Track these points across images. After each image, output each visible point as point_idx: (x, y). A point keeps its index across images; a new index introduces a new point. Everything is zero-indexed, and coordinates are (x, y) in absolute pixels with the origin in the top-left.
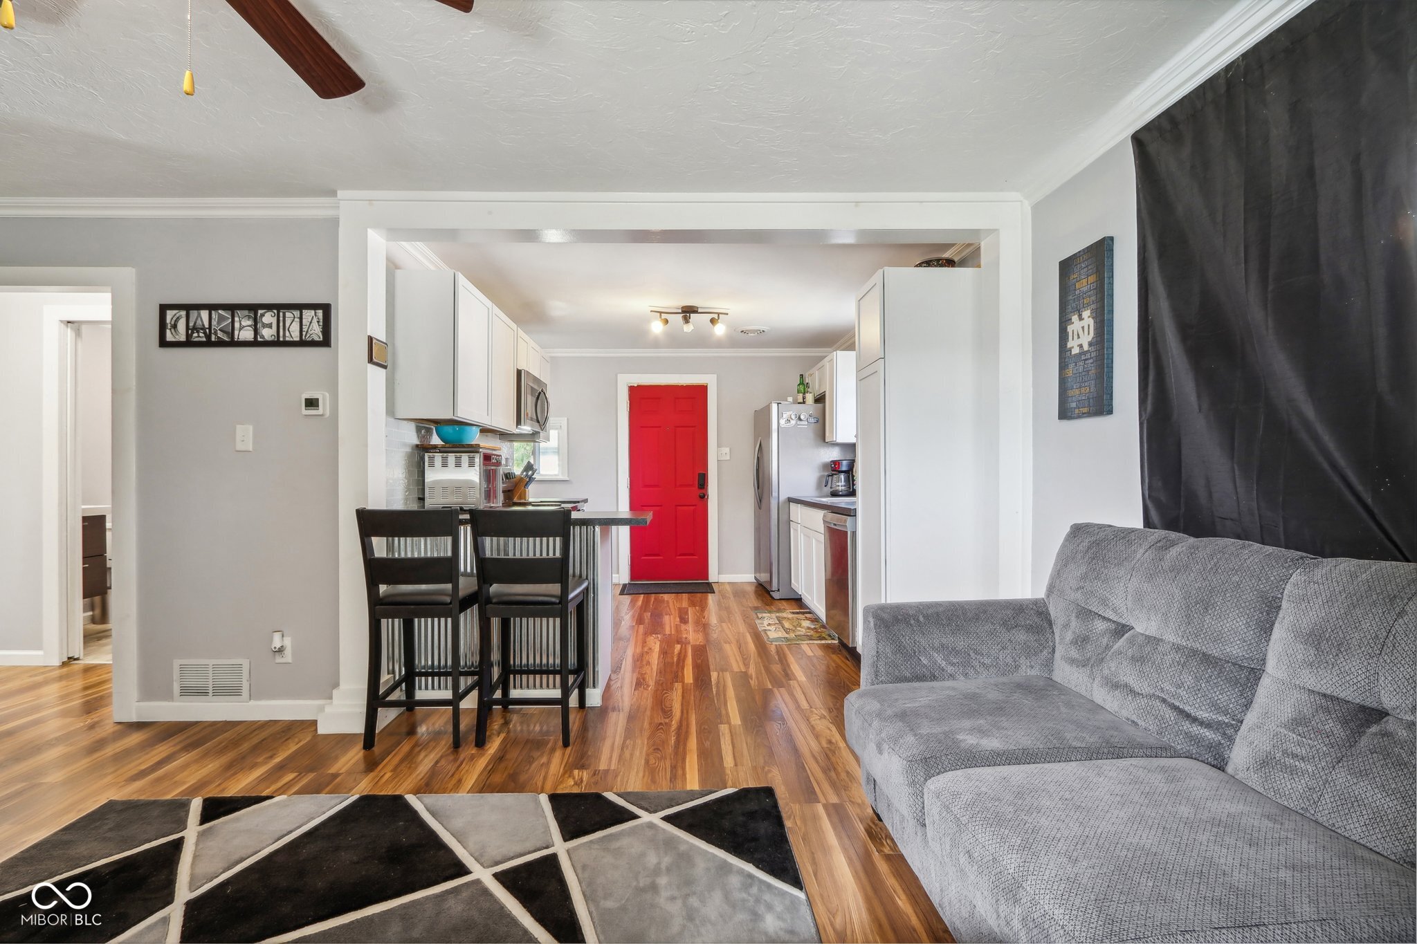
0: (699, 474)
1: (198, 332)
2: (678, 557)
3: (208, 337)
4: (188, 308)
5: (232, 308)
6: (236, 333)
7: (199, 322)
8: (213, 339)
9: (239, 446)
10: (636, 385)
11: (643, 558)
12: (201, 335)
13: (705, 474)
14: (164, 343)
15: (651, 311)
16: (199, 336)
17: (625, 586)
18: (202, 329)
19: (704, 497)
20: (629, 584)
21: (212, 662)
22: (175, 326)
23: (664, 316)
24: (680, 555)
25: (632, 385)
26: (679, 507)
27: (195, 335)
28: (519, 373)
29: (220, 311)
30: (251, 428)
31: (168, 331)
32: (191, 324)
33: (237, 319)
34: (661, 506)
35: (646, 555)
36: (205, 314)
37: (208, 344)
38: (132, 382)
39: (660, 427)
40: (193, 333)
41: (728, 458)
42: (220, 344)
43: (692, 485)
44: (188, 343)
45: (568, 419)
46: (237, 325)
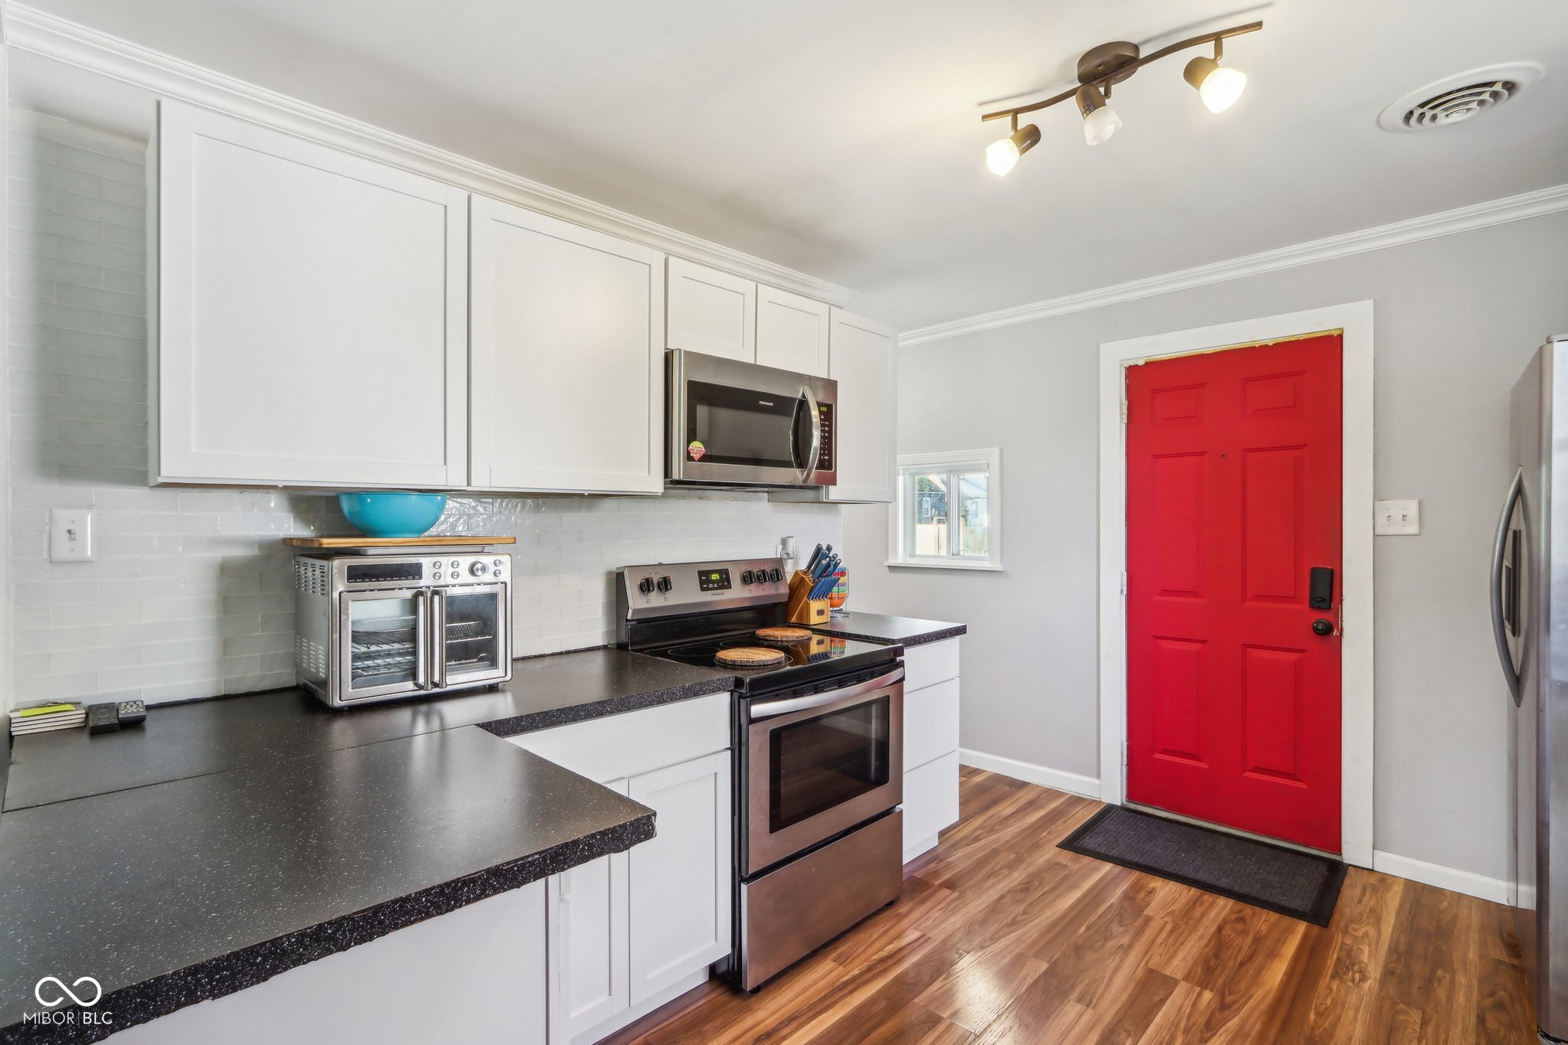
0: (1314, 572)
2: (1248, 774)
10: (1141, 363)
11: (1157, 756)
13: (1332, 571)
15: (985, 117)
17: (1110, 809)
19: (1329, 632)
20: (1123, 808)
23: (1024, 120)
24: (1256, 770)
25: (1132, 363)
26: (1255, 653)
28: (668, 357)
34: (1204, 642)
35: (1165, 752)
39: (1202, 454)
41: (1413, 529)
43: (1292, 599)
45: (1001, 451)
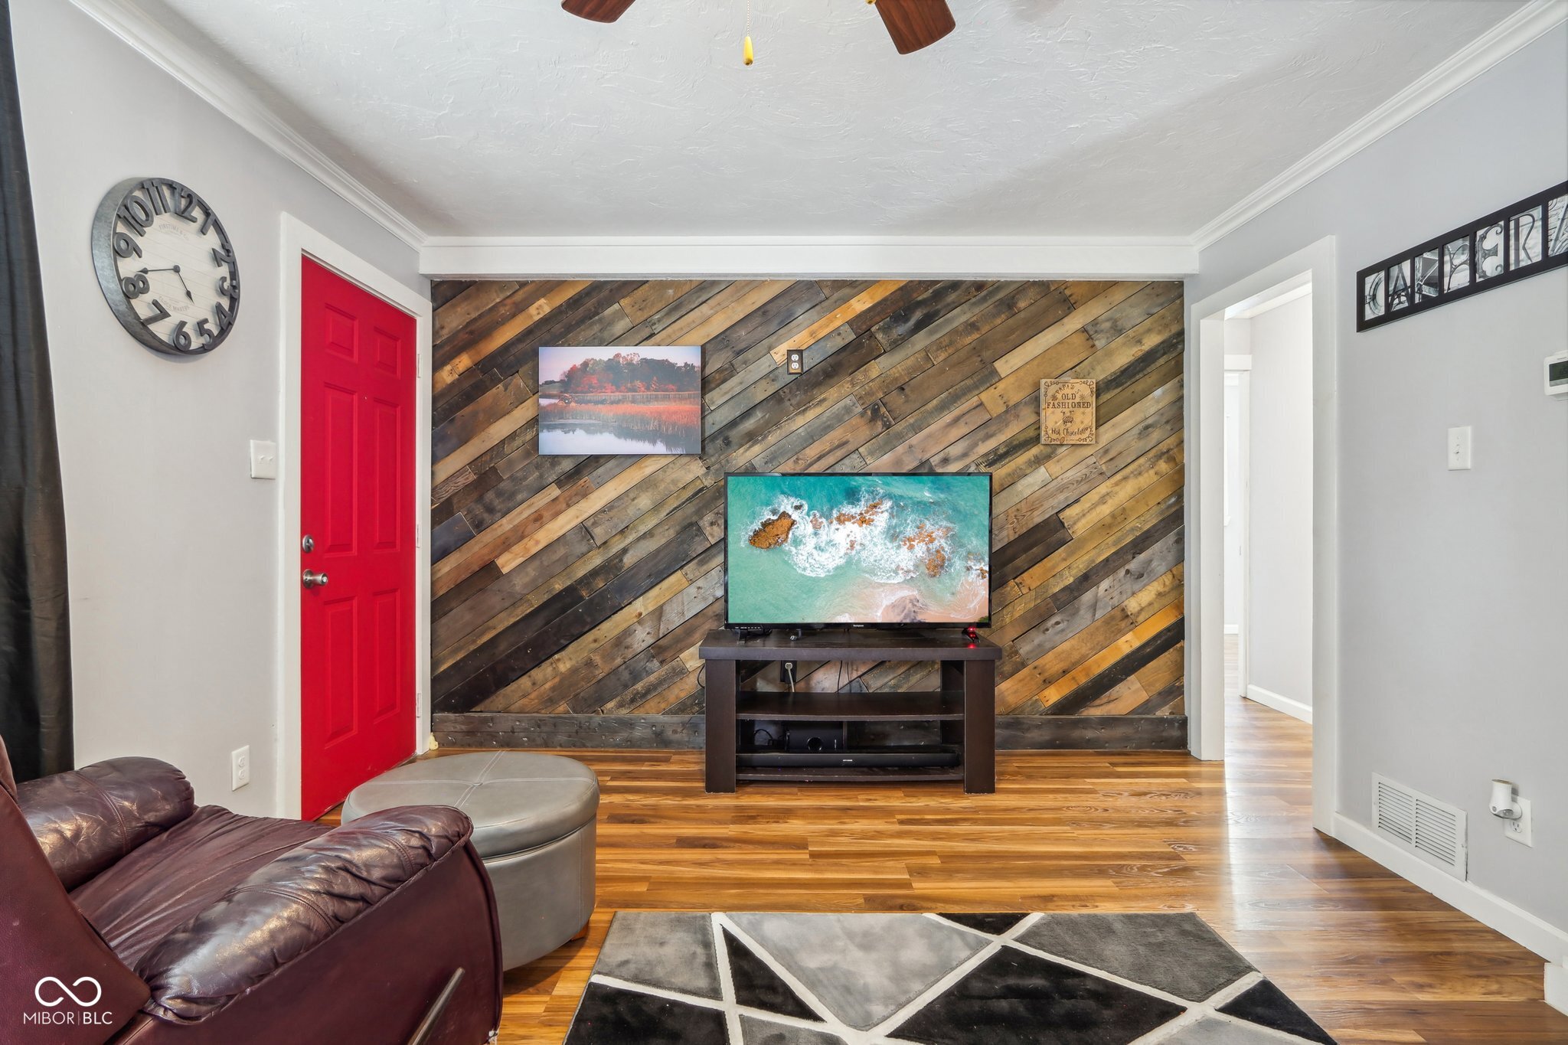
1: (1399, 297)
3: (1411, 298)
4: (1386, 266)
5: (1439, 244)
6: (1446, 280)
7: (1401, 282)
8: (1417, 301)
9: (1454, 462)
12: (1403, 299)
14: (1363, 325)
16: (1400, 303)
18: (1403, 290)
21: (1417, 794)
22: (1374, 297)
27: (1396, 301)
29: (1426, 255)
30: (1469, 430)
31: (1367, 306)
32: (1391, 288)
33: (1447, 258)
36: (1406, 266)
37: (1413, 309)
38: (1334, 386)
40: (1393, 300)
42: (1428, 304)
44: (1391, 316)
46: (1447, 268)
